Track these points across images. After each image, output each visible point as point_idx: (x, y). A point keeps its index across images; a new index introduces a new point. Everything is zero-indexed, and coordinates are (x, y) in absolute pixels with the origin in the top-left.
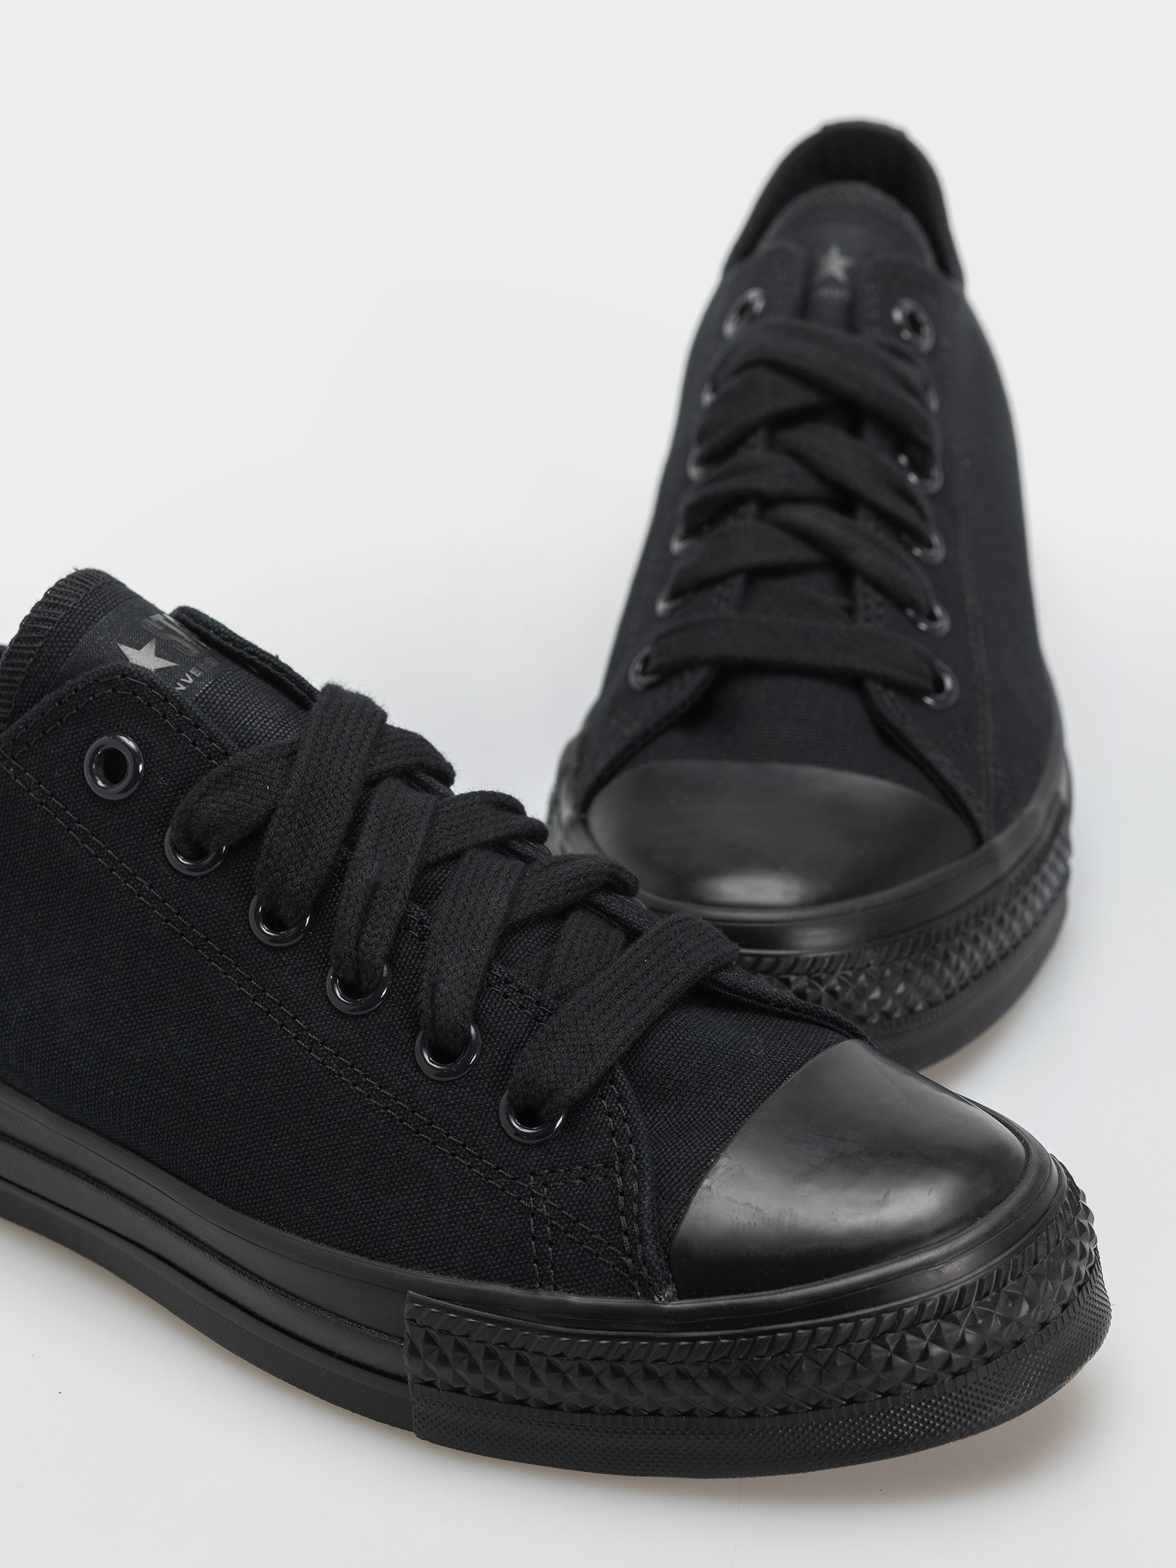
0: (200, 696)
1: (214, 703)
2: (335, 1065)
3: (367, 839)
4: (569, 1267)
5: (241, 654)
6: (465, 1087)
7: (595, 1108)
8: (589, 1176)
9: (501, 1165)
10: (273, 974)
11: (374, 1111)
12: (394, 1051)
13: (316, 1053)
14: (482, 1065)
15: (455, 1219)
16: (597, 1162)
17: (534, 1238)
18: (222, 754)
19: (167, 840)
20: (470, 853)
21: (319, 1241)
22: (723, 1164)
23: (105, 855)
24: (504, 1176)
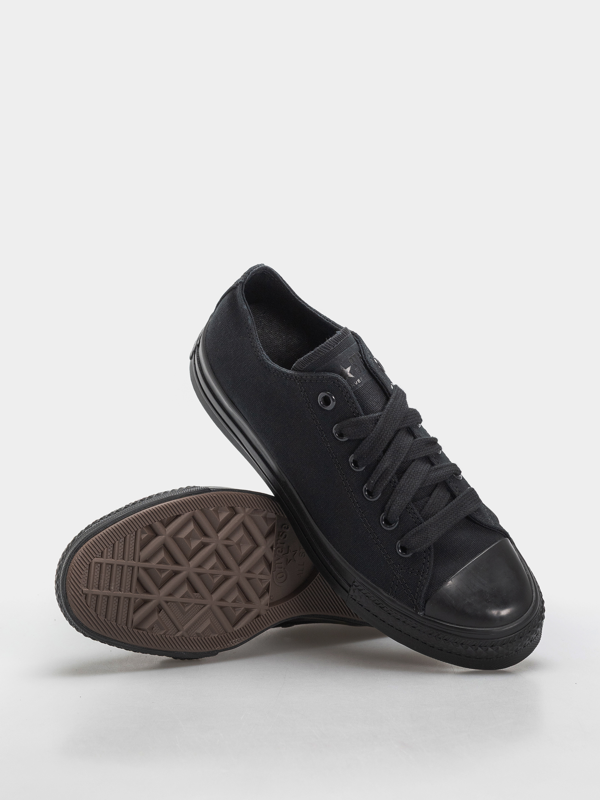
0: (357, 390)
1: (361, 393)
2: (358, 511)
3: (389, 453)
4: (399, 594)
5: (374, 375)
6: (390, 534)
7: (422, 554)
8: (413, 573)
9: (392, 558)
10: (351, 477)
11: (364, 527)
12: (375, 514)
13: (354, 504)
14: (397, 530)
15: (375, 566)
16: (417, 570)
17: (393, 582)
18: (357, 413)
19: (334, 428)
20: (417, 460)
21: (338, 551)
22: (449, 583)
23: (316, 421)
24: (391, 562)
